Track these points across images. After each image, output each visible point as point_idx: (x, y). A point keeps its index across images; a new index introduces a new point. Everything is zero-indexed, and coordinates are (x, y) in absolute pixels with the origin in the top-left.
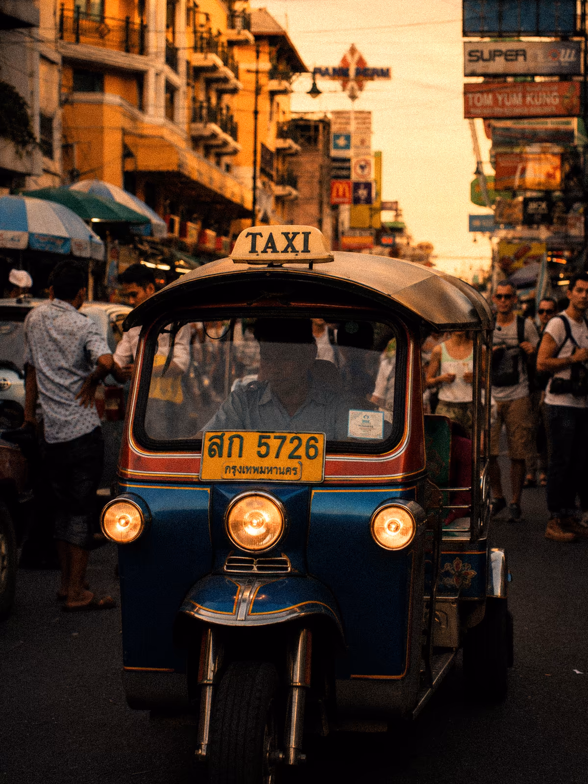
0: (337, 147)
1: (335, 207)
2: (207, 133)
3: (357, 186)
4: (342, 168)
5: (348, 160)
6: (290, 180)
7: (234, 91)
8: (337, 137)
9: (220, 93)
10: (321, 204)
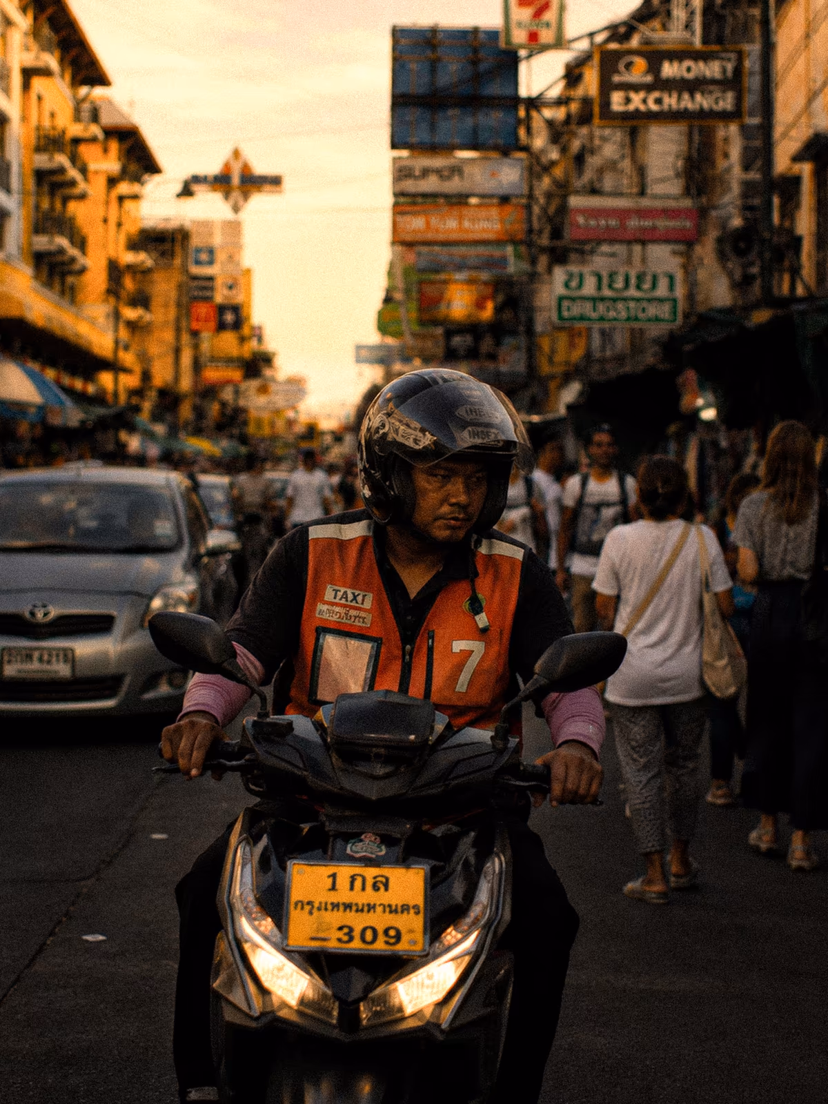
0: (198, 262)
1: (195, 334)
2: (53, 248)
3: (221, 309)
4: (205, 288)
5: (211, 279)
6: (142, 300)
7: (83, 197)
8: (198, 250)
9: (66, 200)
10: (178, 330)
